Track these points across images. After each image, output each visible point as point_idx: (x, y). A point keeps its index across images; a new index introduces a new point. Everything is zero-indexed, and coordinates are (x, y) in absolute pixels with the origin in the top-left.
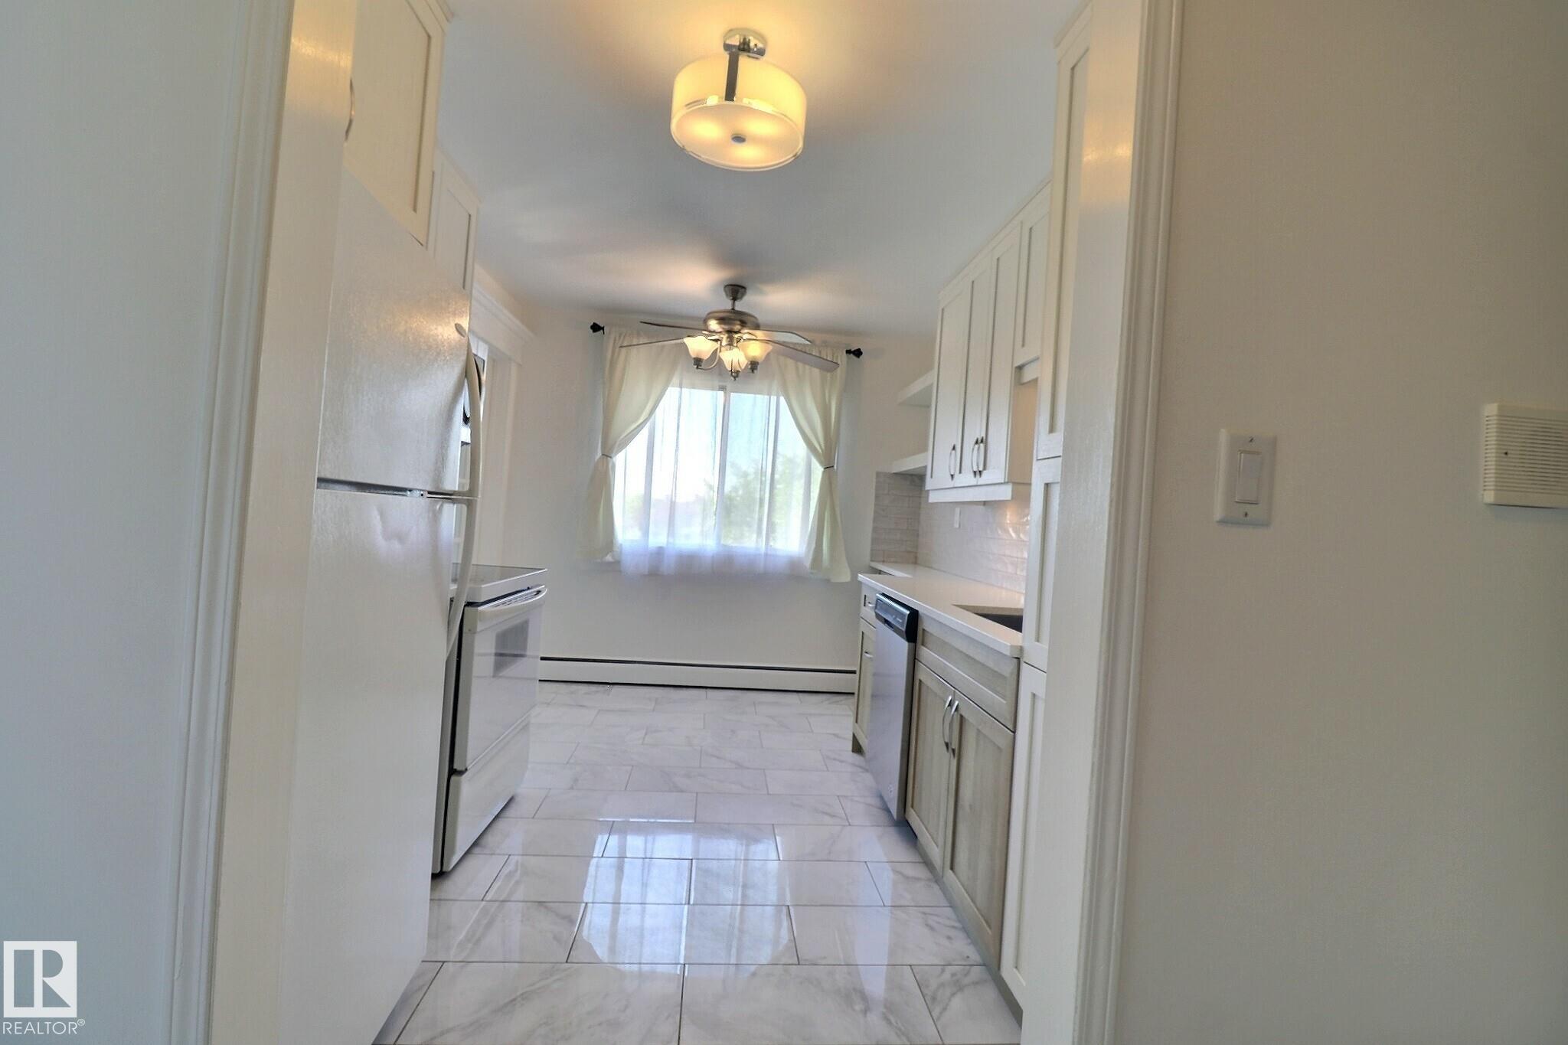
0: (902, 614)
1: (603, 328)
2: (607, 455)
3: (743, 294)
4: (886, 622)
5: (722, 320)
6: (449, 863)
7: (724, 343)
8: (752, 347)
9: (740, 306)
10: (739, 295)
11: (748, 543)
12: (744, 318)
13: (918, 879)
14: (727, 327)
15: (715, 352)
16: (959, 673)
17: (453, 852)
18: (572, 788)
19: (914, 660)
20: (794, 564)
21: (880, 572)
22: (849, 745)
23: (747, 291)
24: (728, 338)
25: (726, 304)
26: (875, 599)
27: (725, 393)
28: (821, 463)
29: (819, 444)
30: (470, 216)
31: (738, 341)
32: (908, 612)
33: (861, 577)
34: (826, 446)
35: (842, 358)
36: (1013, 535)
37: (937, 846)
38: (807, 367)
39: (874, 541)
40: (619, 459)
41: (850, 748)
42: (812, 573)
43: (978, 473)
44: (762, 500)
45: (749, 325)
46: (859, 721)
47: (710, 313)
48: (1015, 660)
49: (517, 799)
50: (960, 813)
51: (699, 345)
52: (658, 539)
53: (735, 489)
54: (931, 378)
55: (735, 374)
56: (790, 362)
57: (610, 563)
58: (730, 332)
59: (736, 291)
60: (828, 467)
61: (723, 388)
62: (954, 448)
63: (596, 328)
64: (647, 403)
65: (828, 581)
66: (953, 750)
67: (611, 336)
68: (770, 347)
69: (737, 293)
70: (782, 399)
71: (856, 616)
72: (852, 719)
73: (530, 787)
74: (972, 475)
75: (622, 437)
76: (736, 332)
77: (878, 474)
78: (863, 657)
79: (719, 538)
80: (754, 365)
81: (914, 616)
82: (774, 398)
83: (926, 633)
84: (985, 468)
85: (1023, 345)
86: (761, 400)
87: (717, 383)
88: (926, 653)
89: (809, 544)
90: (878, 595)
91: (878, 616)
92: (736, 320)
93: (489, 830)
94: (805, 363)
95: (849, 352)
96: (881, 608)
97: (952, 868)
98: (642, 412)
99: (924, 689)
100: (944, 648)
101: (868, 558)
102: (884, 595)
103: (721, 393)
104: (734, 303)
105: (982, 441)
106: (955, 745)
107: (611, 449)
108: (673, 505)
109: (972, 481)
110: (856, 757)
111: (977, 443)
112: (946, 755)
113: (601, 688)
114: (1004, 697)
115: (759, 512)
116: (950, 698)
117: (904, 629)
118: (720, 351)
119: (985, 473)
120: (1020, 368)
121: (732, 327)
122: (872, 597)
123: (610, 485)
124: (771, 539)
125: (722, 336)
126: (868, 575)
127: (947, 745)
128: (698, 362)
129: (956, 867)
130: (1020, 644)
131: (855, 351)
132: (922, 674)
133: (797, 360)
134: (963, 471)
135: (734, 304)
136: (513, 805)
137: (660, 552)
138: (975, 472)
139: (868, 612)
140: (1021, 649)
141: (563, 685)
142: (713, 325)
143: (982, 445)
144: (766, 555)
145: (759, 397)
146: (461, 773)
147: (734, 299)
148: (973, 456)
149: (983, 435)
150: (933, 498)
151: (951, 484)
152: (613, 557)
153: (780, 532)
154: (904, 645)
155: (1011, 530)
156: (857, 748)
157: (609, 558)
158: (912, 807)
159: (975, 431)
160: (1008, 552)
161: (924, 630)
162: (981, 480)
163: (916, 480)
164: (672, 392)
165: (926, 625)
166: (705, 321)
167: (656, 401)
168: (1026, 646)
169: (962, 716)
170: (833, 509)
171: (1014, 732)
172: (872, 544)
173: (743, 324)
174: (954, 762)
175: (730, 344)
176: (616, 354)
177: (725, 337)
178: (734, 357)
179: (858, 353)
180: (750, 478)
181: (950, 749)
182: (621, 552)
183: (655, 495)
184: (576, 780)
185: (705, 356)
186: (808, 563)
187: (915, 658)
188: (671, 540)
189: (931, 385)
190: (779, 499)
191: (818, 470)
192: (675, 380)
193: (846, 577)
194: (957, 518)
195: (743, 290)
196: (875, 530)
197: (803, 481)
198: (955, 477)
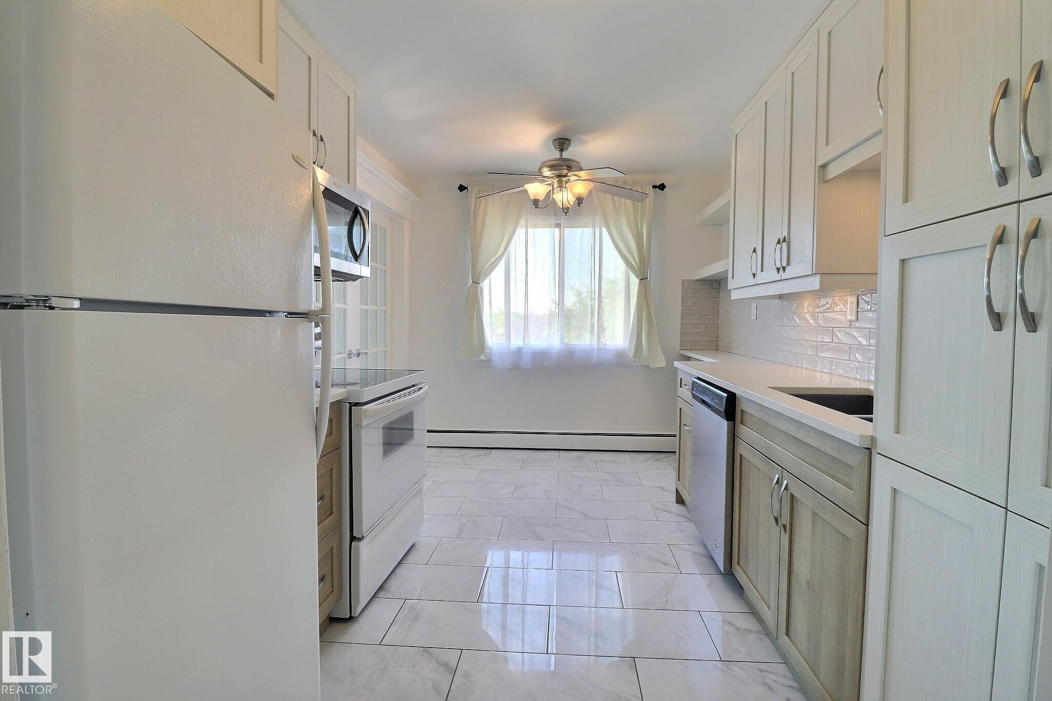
0: (721, 397)
1: (467, 188)
2: (476, 282)
3: (569, 145)
4: (703, 402)
5: (552, 167)
6: (356, 609)
7: (555, 186)
8: (578, 186)
9: (565, 155)
10: (565, 146)
11: (584, 341)
12: (570, 164)
13: (749, 631)
14: (556, 172)
15: (549, 193)
16: (785, 454)
17: (358, 602)
18: (458, 537)
19: (733, 437)
20: (620, 355)
21: (689, 359)
22: (673, 497)
23: (572, 143)
24: (558, 181)
25: (556, 154)
26: (691, 382)
27: (560, 229)
28: (637, 276)
29: (635, 260)
30: (348, 97)
31: (567, 182)
32: (726, 395)
33: (676, 364)
34: (640, 260)
35: (651, 191)
36: (811, 321)
37: (769, 608)
38: (622, 199)
39: (682, 334)
40: (485, 285)
41: (675, 501)
42: (635, 362)
43: (781, 269)
44: (592, 313)
45: (574, 169)
46: (681, 479)
47: (543, 163)
48: (867, 452)
49: (417, 546)
50: (795, 586)
51: (536, 189)
52: (516, 342)
53: (575, 304)
54: (728, 196)
55: (566, 210)
56: (609, 196)
57: (484, 361)
58: (559, 176)
59: (562, 143)
60: (643, 279)
61: (558, 225)
62: (754, 251)
63: (462, 188)
64: (502, 242)
65: (648, 367)
66: (785, 527)
67: (473, 192)
68: (591, 185)
69: (564, 145)
70: (604, 229)
71: (675, 396)
72: (674, 474)
73: (426, 536)
74: (776, 271)
75: (485, 269)
76: (564, 176)
77: (683, 282)
78: (682, 428)
79: (562, 338)
80: (580, 200)
81: (732, 399)
82: (597, 230)
83: (744, 414)
84: (788, 264)
85: (827, 144)
86: (588, 231)
87: (553, 222)
88: (745, 432)
89: (631, 340)
90: (693, 379)
91: (694, 397)
92: (564, 166)
93: (393, 576)
94: (620, 196)
95: (655, 187)
96: (698, 391)
97: (787, 634)
98: (499, 249)
99: (745, 463)
100: (765, 428)
101: (678, 347)
102: (698, 378)
103: (557, 230)
104: (561, 153)
105: (784, 241)
106: (785, 519)
107: (478, 277)
108: (526, 317)
109: (777, 277)
110: (679, 508)
111: (779, 242)
112: (775, 530)
113: (483, 451)
114: (850, 487)
115: (591, 320)
116: (777, 476)
117: (723, 410)
118: (553, 193)
119: (788, 269)
120: (824, 167)
121: (561, 172)
122: (688, 380)
123: (479, 305)
124: (602, 336)
125: (553, 180)
126: (680, 362)
127: (776, 519)
128: (536, 202)
129: (792, 634)
130: (871, 435)
131: (660, 185)
132: (742, 449)
133: (613, 194)
134: (764, 270)
135: (561, 155)
136: (413, 552)
137: (519, 351)
138: (778, 269)
139: (685, 393)
140: (873, 439)
141: (457, 450)
142: (547, 172)
143: (784, 245)
144: (598, 349)
145: (586, 229)
146: (360, 539)
147: (562, 150)
148: (774, 255)
149: (785, 234)
150: (735, 296)
151: (753, 282)
152: (486, 357)
153: (608, 333)
154: (724, 424)
155: (808, 317)
156: (680, 500)
157: (483, 357)
158: (738, 564)
159: (776, 232)
160: (807, 337)
161: (742, 410)
162: (784, 275)
163: (717, 284)
164: (520, 232)
165: (742, 406)
166: (540, 170)
167: (508, 241)
168: (880, 437)
169: (792, 496)
170: (649, 312)
171: (867, 525)
172: (681, 336)
173: (570, 168)
174: (786, 538)
175: (560, 186)
176: (477, 206)
177: (556, 181)
178: (565, 197)
179: (662, 187)
180: (584, 295)
181: (780, 523)
182: (491, 352)
183: (513, 310)
184: (461, 530)
185: (541, 198)
186: (631, 355)
187: (734, 435)
188: (527, 342)
189: (729, 203)
190: (606, 310)
191: (635, 281)
192: (522, 222)
193: (662, 364)
194: (754, 311)
195: (567, 142)
196: (682, 325)
197: (623, 295)
198: (757, 275)
